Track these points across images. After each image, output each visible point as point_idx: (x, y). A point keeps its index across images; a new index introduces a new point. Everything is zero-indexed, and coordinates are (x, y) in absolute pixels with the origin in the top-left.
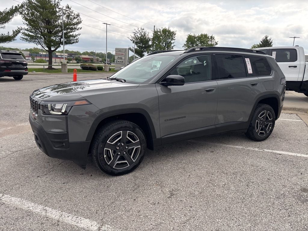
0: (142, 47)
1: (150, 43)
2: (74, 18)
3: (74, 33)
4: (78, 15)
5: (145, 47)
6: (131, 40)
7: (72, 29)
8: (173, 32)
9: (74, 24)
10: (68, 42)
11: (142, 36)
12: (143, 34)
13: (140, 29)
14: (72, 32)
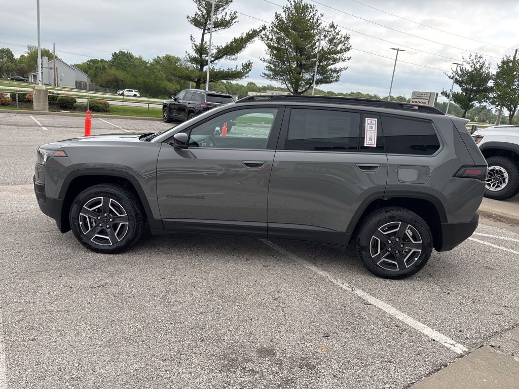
0: (472, 91)
3: (338, 66)
4: (347, 38)
5: (477, 92)
6: (450, 77)
9: (336, 53)
10: (326, 80)
11: (475, 69)
12: (478, 66)
13: (473, 57)
14: (333, 64)
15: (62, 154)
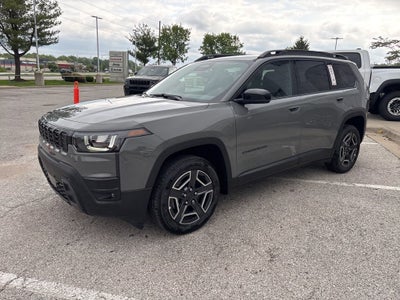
0: (145, 50)
1: (156, 45)
2: (51, 8)
3: (50, 30)
4: (56, 5)
5: (150, 50)
6: (130, 40)
7: (47, 24)
8: (187, 31)
9: (50, 17)
10: (42, 43)
11: (145, 35)
12: (146, 32)
14: (47, 28)
15: (142, 132)
